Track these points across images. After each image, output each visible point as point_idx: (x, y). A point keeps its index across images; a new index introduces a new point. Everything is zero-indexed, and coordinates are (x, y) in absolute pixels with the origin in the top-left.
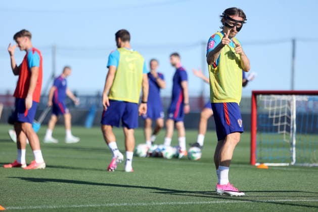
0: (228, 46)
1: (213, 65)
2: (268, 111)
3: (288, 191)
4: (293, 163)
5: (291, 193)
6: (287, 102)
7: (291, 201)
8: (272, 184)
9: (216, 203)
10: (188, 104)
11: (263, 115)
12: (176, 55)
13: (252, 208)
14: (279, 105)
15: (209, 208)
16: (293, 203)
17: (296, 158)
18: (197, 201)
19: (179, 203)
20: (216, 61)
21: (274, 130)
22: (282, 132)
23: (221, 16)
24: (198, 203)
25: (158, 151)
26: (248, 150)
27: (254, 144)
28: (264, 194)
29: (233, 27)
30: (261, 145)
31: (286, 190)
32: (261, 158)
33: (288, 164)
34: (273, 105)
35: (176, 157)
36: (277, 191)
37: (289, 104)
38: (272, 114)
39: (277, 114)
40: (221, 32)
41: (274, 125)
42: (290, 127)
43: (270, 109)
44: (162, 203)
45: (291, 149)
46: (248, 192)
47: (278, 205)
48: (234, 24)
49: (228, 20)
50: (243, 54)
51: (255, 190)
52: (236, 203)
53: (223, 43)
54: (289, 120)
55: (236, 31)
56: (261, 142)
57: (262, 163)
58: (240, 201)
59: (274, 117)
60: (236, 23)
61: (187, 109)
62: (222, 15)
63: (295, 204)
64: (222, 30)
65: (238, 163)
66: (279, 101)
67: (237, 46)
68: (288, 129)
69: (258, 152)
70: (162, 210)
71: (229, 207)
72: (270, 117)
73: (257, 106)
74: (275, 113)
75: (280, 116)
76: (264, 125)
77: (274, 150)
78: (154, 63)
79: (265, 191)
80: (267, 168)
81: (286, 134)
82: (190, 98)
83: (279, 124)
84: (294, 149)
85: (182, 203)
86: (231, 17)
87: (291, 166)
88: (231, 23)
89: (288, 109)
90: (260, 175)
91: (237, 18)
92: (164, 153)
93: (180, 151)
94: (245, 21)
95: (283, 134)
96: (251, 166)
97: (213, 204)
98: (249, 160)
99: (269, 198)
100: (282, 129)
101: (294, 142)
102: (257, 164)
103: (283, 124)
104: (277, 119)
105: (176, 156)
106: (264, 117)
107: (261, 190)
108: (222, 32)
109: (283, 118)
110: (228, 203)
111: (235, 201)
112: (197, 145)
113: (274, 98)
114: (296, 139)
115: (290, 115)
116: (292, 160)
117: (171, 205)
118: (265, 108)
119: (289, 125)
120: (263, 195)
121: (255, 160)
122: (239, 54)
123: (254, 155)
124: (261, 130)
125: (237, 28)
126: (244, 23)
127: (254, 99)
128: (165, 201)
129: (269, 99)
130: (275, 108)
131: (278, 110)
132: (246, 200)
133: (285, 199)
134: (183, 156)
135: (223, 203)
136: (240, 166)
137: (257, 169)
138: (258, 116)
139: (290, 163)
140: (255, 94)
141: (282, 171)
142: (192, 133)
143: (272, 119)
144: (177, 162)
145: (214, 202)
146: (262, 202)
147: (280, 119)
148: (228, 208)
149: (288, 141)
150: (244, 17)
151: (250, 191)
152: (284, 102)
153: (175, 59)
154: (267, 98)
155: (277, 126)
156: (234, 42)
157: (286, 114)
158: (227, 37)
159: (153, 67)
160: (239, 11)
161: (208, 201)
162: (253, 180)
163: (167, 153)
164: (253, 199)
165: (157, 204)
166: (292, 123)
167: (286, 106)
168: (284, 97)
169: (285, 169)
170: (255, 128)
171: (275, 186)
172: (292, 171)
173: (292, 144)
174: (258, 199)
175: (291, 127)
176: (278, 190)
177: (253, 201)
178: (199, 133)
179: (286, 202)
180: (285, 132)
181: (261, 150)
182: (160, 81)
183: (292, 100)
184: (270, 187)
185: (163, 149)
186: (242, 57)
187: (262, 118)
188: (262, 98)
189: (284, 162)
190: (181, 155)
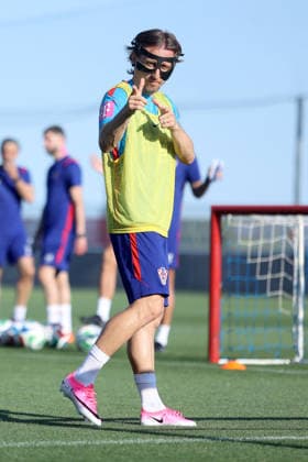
0: (143, 113)
1: (112, 153)
2: (247, 247)
3: (287, 419)
4: (298, 360)
5: (295, 422)
6: (285, 230)
7: (294, 438)
8: (254, 404)
9: (136, 444)
10: (85, 235)
11: (234, 257)
12: (57, 130)
13: (212, 454)
14: (267, 236)
15: (121, 454)
16: (299, 444)
17: (305, 348)
18: (96, 438)
19: (58, 443)
20: (117, 144)
21: (259, 288)
22: (275, 293)
23: (129, 48)
24: (98, 443)
25: (12, 333)
26: (204, 330)
27: (215, 318)
28: (237, 424)
29: (154, 71)
30: (232, 321)
31: (283, 416)
32: (230, 349)
33: (287, 362)
34: (256, 237)
35: (51, 346)
36: (266, 419)
37: (291, 234)
38: (254, 256)
39: (265, 255)
40: (129, 82)
41: (259, 277)
42: (292, 282)
43: (250, 244)
44: (22, 444)
45: (294, 329)
46: (203, 419)
47: (268, 447)
48: (154, 64)
49: (143, 56)
50: (176, 127)
51: (218, 415)
52: (177, 444)
53: (131, 106)
54: (289, 269)
55: (160, 80)
56: (230, 314)
57: (232, 358)
58: (186, 439)
59: (259, 260)
60: (159, 62)
61: (82, 245)
62: (131, 46)
63: (304, 444)
64: (131, 77)
65: (183, 359)
66: (268, 228)
67: (163, 112)
68: (288, 288)
69: (223, 336)
70: (22, 458)
71: (164, 452)
72: (249, 261)
73: (221, 238)
74: (260, 253)
75: (271, 259)
76: (238, 278)
77: (259, 330)
78: (10, 147)
79: (240, 419)
80: (244, 368)
81: (283, 297)
82: (88, 222)
83: (269, 276)
84: (301, 329)
85: (64, 443)
86: (148, 49)
87: (293, 366)
88: (148, 63)
89: (287, 244)
90: (228, 384)
91: (162, 52)
92: (26, 337)
93: (60, 334)
94: (180, 58)
95: (277, 296)
96: (211, 366)
97: (130, 445)
98: (204, 353)
99: (248, 432)
100: (275, 287)
101: (301, 315)
102: (223, 362)
103: (277, 276)
104: (264, 266)
105: (51, 343)
106: (238, 260)
107: (230, 416)
108: (131, 82)
109: (277, 263)
110: (161, 444)
111: (177, 440)
112: (96, 320)
113: (257, 222)
114: (305, 308)
115: (292, 257)
116: (297, 353)
117: (40, 447)
118: (240, 242)
119: (290, 278)
120: (236, 426)
121: (217, 351)
122: (169, 128)
123: (215, 341)
124: (230, 289)
125: (161, 73)
126: (177, 61)
127: (215, 224)
128: (28, 440)
129: (249, 222)
130: (261, 242)
131: (267, 246)
132: (200, 437)
133: (281, 435)
134: (66, 343)
135: (149, 444)
136: (187, 364)
137: (221, 370)
138: (224, 259)
139: (292, 357)
140: (219, 212)
141: (274, 375)
142: (86, 296)
143: (253, 266)
144: (53, 357)
145: (131, 441)
146: (233, 441)
147: (270, 265)
148: (160, 454)
149: (288, 313)
150: (177, 49)
151: (208, 419)
152: (279, 229)
153: (55, 139)
154: (244, 222)
155: (266, 281)
156: (156, 104)
157: (283, 256)
158: (139, 93)
159: (8, 156)
160: (167, 36)
161: (117, 438)
162: (214, 394)
163: (31, 339)
164: (215, 434)
165: (10, 445)
166: (295, 274)
167: (285, 237)
168: (279, 220)
169: (281, 371)
170: (218, 285)
171: (259, 406)
172: (295, 376)
173: (295, 318)
174: (224, 435)
175: (295, 283)
176: (265, 416)
177: (213, 439)
178: (100, 294)
179: (284, 441)
180: (280, 293)
181: (230, 331)
182: (22, 186)
183: (297, 225)
184: (249, 411)
185: (24, 330)
186: (176, 134)
187: (233, 264)
188: (232, 220)
189: (278, 357)
190: (62, 342)
